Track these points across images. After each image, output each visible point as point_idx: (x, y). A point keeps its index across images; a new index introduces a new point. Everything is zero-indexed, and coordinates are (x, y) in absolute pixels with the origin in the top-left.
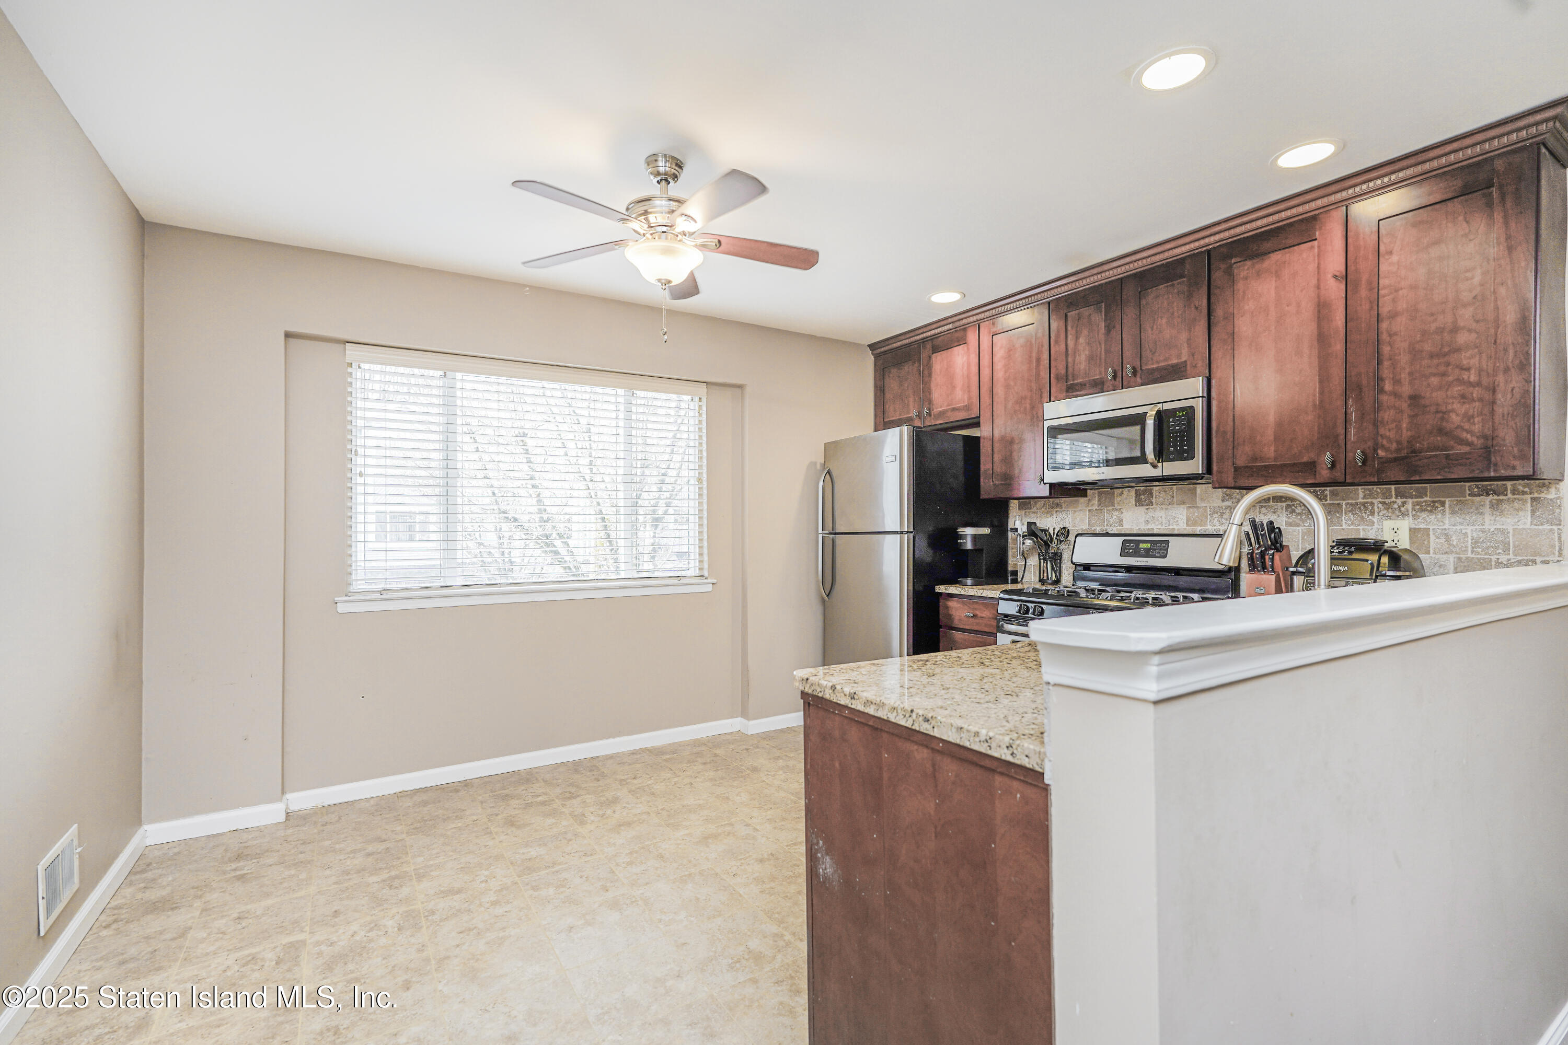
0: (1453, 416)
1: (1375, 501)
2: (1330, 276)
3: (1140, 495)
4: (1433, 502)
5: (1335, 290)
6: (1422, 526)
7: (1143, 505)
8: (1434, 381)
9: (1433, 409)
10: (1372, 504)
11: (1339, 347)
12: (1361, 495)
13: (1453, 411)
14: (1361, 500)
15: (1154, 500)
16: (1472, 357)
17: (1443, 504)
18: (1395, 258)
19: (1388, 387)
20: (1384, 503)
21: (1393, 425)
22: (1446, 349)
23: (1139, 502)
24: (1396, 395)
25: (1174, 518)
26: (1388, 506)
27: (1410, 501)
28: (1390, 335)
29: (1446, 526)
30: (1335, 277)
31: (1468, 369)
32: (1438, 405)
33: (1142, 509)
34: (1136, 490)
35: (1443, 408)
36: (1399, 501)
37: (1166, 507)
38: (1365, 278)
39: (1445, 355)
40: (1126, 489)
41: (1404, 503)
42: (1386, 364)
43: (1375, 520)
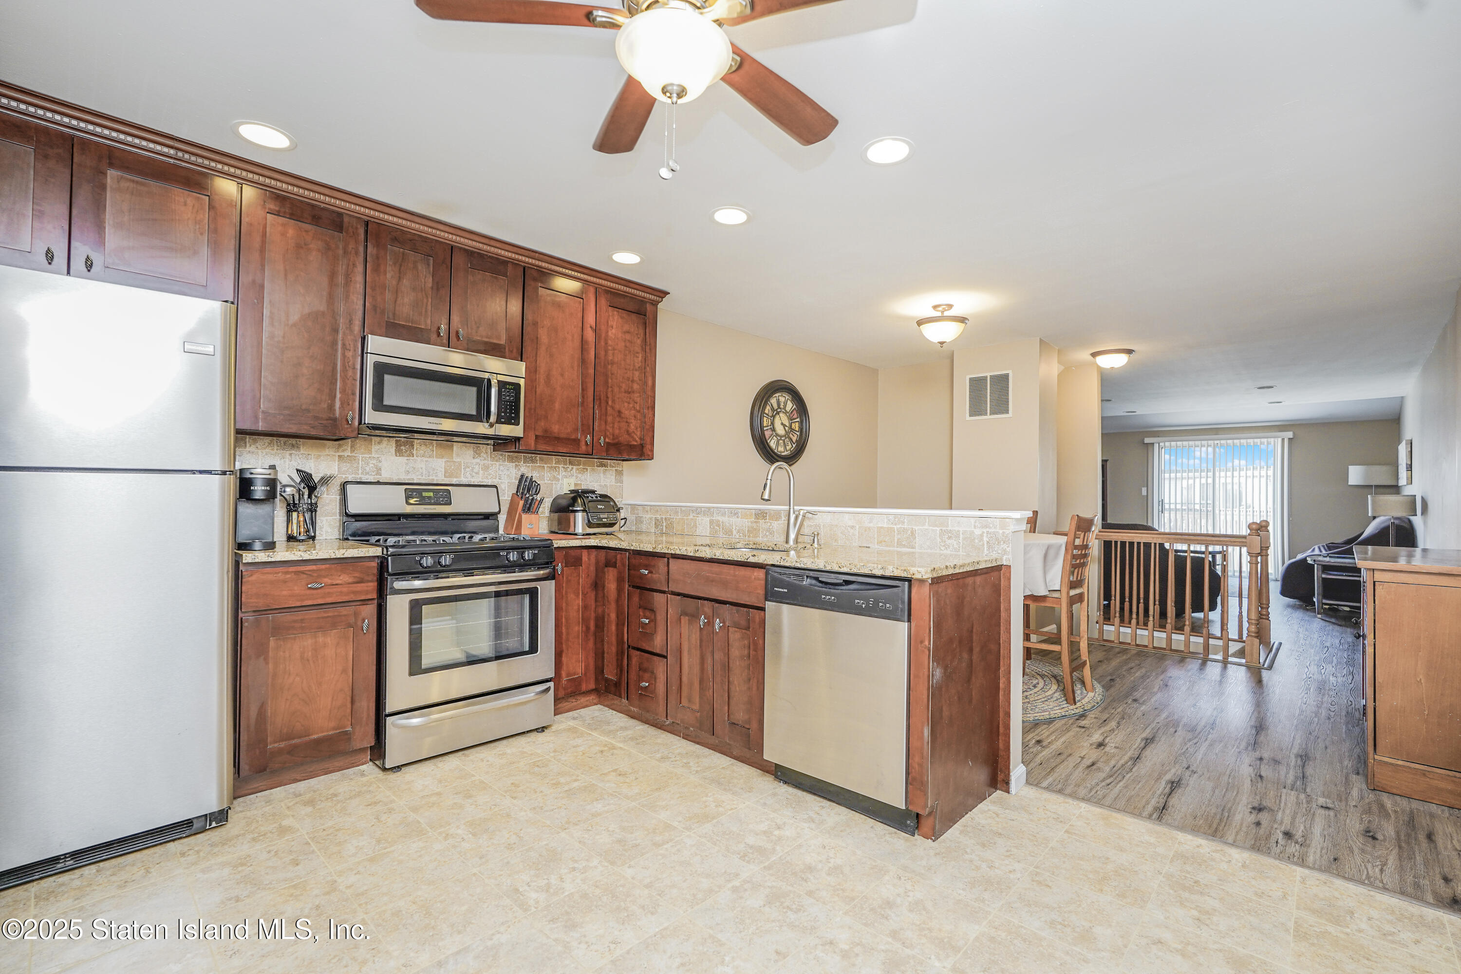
0: (631, 425)
1: (560, 466)
2: (589, 326)
3: (401, 445)
4: (584, 469)
5: (590, 335)
6: (579, 482)
7: (403, 456)
8: (626, 404)
9: (625, 420)
10: (559, 467)
11: (591, 371)
12: (554, 462)
13: (631, 423)
14: (554, 465)
15: (415, 452)
16: (637, 397)
17: (587, 469)
18: (614, 331)
19: (610, 403)
20: (564, 467)
21: (611, 425)
22: (630, 390)
23: (399, 452)
24: (613, 408)
25: (434, 470)
26: (566, 469)
27: (575, 467)
28: (612, 374)
29: (588, 483)
30: (591, 327)
31: (636, 403)
32: (627, 418)
33: (402, 460)
34: (396, 441)
35: (628, 421)
36: (570, 467)
37: (427, 459)
38: (603, 335)
39: (629, 393)
40: (386, 439)
41: (572, 468)
42: (610, 389)
43: (560, 478)
